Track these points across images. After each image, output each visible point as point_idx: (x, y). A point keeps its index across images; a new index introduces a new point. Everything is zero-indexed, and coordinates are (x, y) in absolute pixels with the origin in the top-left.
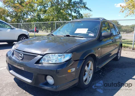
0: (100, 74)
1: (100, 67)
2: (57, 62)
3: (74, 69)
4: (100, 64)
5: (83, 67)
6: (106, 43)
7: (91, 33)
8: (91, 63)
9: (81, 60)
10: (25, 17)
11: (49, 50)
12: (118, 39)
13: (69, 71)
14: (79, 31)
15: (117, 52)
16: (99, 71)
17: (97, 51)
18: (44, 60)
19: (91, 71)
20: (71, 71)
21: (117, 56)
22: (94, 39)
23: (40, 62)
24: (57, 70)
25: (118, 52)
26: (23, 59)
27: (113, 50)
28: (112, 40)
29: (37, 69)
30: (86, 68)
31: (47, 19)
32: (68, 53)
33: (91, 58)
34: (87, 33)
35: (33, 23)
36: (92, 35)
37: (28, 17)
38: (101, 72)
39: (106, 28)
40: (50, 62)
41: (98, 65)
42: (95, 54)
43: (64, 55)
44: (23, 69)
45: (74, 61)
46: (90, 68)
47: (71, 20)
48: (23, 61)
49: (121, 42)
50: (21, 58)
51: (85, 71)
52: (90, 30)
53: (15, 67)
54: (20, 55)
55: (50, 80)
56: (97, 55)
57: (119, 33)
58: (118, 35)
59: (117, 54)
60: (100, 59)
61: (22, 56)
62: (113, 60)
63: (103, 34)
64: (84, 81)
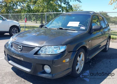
0: (90, 64)
1: (91, 58)
2: (53, 53)
3: (68, 60)
4: (90, 55)
5: (76, 58)
6: (96, 36)
7: (82, 26)
8: (82, 54)
9: (74, 51)
10: (15, 7)
11: (46, 42)
12: (106, 31)
13: (64, 61)
14: (71, 24)
15: (105, 44)
16: (90, 62)
17: (88, 43)
18: (42, 51)
19: (82, 61)
20: (66, 61)
21: (106, 48)
22: (86, 32)
23: (38, 53)
24: (53, 61)
25: (107, 44)
26: (21, 50)
27: (102, 42)
28: (101, 32)
29: (36, 59)
30: (78, 58)
31: (37, 10)
32: (63, 45)
33: (83, 50)
34: (79, 26)
35: (23, 14)
36: (83, 28)
37: (17, 8)
38: (91, 62)
39: (96, 21)
40: (47, 53)
41: (88, 56)
42: (86, 46)
43: (59, 47)
44: (22, 59)
45: (68, 52)
46: (81, 59)
47: (61, 11)
48: (22, 52)
49: (109, 34)
50: (20, 50)
51: (77, 62)
52: (82, 23)
53: (14, 57)
54: (19, 47)
55: (47, 69)
56: (88, 47)
57: (108, 26)
58: (107, 27)
59: (106, 45)
60: (90, 50)
61: (21, 47)
62: (102, 51)
63: (93, 27)
64: (76, 70)
